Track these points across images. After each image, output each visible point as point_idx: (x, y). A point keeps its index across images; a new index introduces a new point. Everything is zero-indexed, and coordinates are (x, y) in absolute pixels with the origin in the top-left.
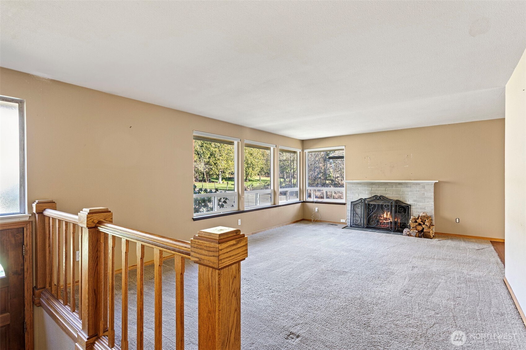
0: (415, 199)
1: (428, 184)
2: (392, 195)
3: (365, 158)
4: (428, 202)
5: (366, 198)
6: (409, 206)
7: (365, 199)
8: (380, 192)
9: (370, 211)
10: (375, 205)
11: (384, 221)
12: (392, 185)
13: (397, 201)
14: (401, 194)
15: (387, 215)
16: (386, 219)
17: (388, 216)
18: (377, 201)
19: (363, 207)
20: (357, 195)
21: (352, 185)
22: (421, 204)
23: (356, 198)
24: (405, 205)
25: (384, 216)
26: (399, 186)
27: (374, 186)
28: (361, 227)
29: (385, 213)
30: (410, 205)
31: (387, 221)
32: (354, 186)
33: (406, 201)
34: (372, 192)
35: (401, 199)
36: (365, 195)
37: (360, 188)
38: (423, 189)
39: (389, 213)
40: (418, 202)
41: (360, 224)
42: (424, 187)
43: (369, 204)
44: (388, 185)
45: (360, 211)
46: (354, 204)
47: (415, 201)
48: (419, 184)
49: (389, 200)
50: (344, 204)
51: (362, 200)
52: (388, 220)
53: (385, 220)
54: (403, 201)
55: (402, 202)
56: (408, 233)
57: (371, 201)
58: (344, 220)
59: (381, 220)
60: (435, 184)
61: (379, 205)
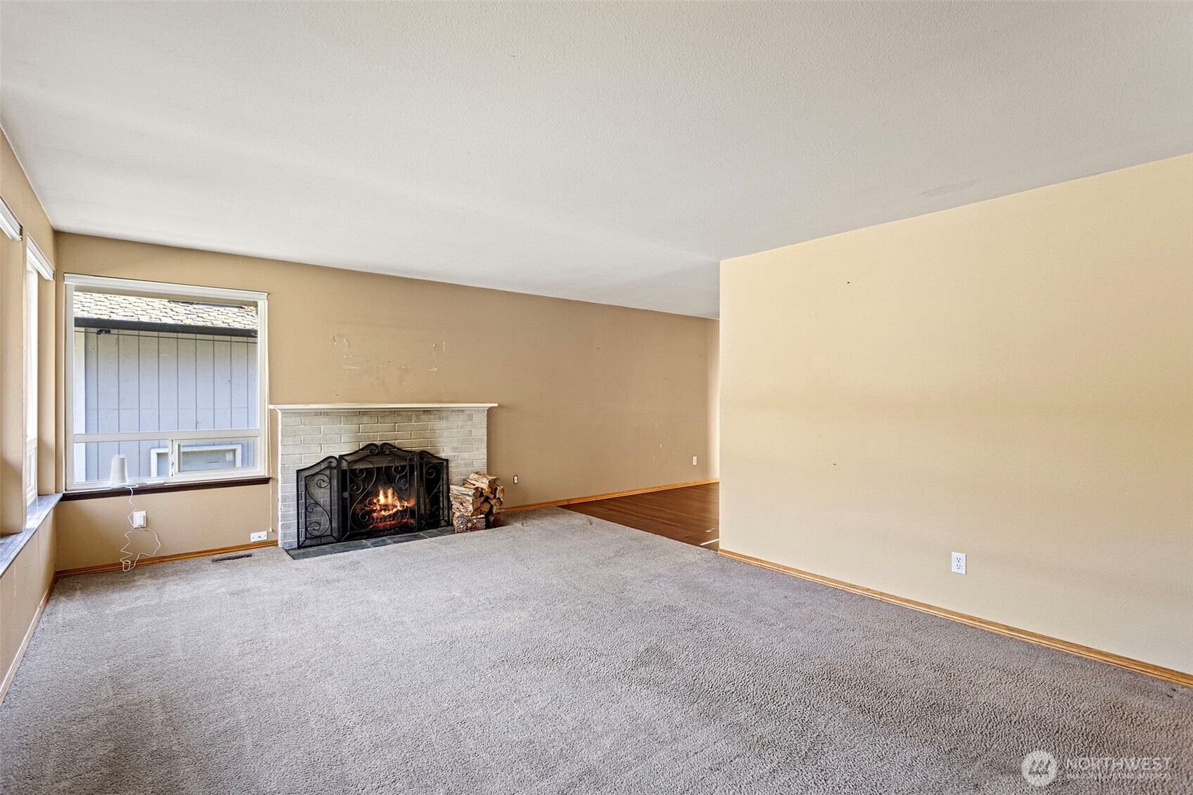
0: (455, 445)
1: (478, 410)
2: (407, 439)
3: (334, 339)
4: (478, 449)
5: (342, 454)
6: (445, 463)
7: (341, 457)
8: (380, 433)
9: (358, 489)
10: (369, 471)
11: (383, 513)
12: (409, 414)
13: (423, 454)
14: (427, 436)
15: (386, 497)
16: (386, 507)
17: (390, 500)
18: (374, 459)
19: (335, 483)
20: (315, 448)
21: (298, 419)
22: (466, 455)
23: (311, 458)
24: (436, 462)
25: (378, 501)
26: (424, 417)
27: (365, 419)
28: (331, 539)
29: (381, 493)
30: (447, 461)
31: (389, 510)
32: (307, 422)
33: (438, 452)
34: (360, 436)
35: (428, 449)
36: (341, 443)
37: (325, 426)
38: (470, 422)
39: (390, 492)
40: (461, 452)
41: (330, 533)
42: (470, 418)
43: (353, 471)
44: (400, 415)
45: (324, 494)
46: (305, 478)
47: (455, 449)
48: (463, 411)
49: (404, 454)
50: (265, 481)
51: (329, 460)
52: (392, 509)
53: (385, 510)
54: (432, 452)
55: (432, 455)
56: (469, 525)
57: (356, 462)
58: (265, 533)
59: (374, 511)
60: (490, 410)
61: (379, 469)
